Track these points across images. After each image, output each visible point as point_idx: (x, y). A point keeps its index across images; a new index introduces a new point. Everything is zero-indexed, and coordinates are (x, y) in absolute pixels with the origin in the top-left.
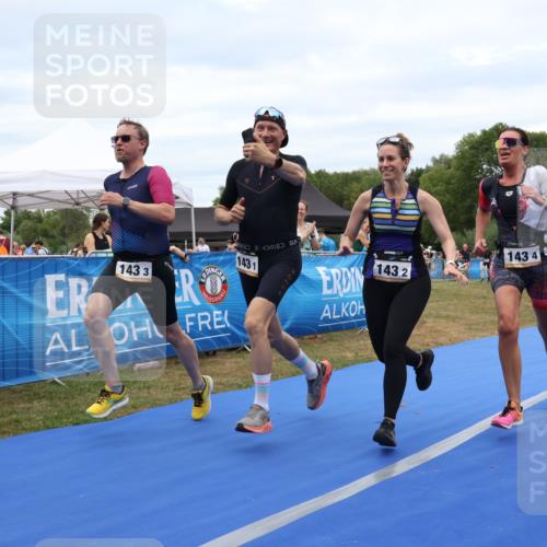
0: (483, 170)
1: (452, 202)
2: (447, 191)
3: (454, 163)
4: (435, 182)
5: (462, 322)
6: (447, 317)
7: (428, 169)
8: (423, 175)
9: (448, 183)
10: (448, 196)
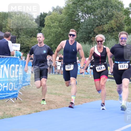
0: (79, 16)
1: (62, 32)
2: (59, 26)
3: (64, 11)
4: (54, 21)
5: (63, 96)
6: (56, 94)
7: (50, 13)
8: (47, 17)
9: (60, 22)
10: (60, 29)
